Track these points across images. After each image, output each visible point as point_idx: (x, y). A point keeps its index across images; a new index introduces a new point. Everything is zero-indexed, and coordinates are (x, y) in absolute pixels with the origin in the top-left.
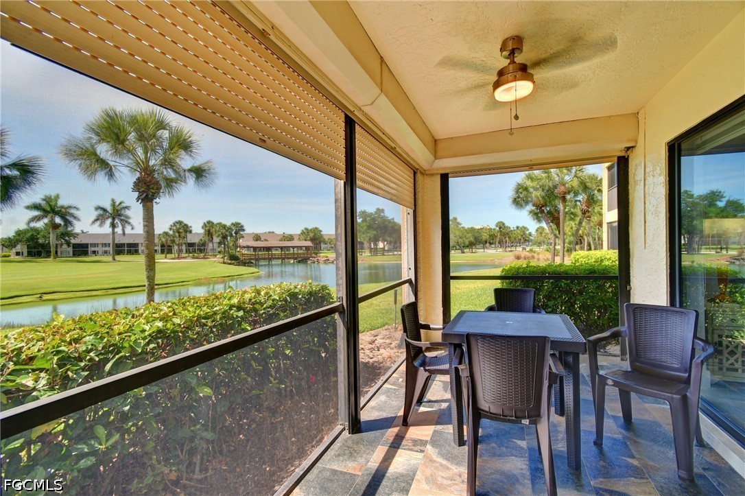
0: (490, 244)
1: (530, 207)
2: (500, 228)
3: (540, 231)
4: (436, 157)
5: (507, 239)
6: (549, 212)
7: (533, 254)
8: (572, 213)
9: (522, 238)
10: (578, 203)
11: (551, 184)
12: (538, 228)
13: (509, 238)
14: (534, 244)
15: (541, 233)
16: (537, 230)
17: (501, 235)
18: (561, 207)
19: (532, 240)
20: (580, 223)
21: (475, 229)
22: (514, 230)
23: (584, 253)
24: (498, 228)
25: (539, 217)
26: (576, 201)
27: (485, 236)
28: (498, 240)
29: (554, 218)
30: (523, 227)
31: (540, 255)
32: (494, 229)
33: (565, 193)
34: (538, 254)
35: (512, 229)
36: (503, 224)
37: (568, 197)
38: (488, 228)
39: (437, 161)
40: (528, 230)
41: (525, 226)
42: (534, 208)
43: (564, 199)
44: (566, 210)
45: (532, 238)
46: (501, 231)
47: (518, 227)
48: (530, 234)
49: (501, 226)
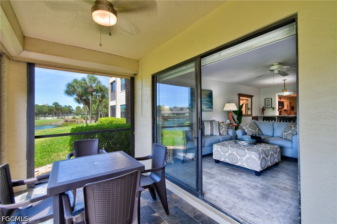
0: (49, 114)
1: (75, 96)
2: (56, 106)
3: (78, 108)
4: (24, 49)
5: (60, 112)
6: (85, 100)
7: (75, 119)
8: (95, 101)
9: (68, 111)
10: (98, 97)
11: (86, 86)
12: (77, 107)
13: (61, 111)
14: (75, 115)
15: (79, 109)
16: (77, 108)
17: (56, 109)
18: (90, 97)
19: (73, 113)
20: (98, 106)
21: (39, 106)
22: (64, 107)
23: (103, 119)
24: (54, 106)
25: (80, 102)
26: (97, 96)
27: (46, 110)
28: (54, 112)
29: (87, 103)
30: (69, 106)
31: (79, 120)
32: (52, 106)
33: (92, 92)
34: (78, 119)
35: (63, 107)
36: (58, 104)
37: (94, 93)
38: (47, 105)
39: (25, 52)
40: (72, 107)
41: (70, 105)
42: (77, 97)
43: (92, 95)
44: (93, 99)
45: (74, 112)
46: (56, 107)
47: (66, 106)
48: (73, 110)
49: (56, 104)
